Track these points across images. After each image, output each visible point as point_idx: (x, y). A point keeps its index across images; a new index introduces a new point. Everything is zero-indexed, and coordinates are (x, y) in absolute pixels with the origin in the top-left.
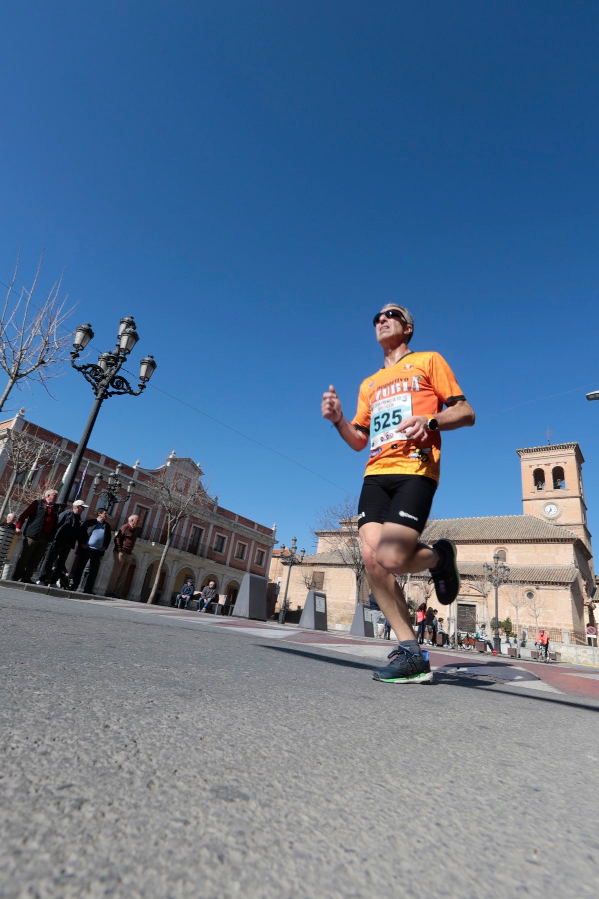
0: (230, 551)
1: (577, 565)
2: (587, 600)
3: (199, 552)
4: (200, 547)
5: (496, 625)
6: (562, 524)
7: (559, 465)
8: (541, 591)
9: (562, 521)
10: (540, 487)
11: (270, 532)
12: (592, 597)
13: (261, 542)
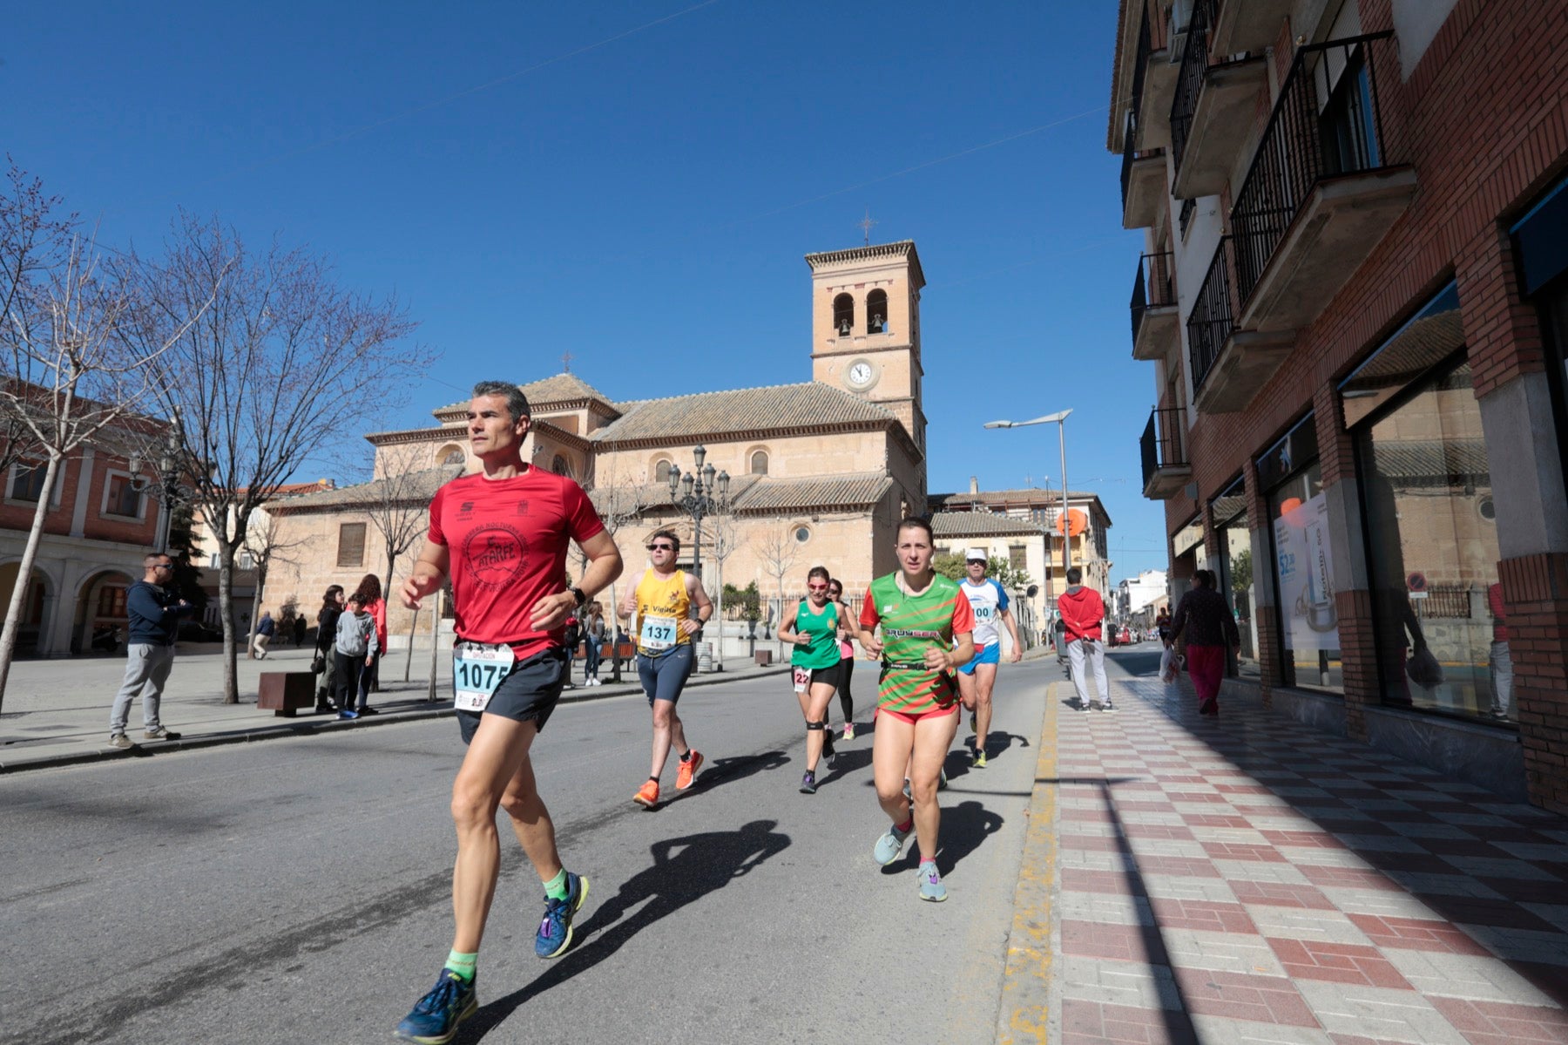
1: (891, 470)
6: (879, 399)
7: (880, 286)
8: (821, 524)
9: (877, 393)
10: (845, 330)
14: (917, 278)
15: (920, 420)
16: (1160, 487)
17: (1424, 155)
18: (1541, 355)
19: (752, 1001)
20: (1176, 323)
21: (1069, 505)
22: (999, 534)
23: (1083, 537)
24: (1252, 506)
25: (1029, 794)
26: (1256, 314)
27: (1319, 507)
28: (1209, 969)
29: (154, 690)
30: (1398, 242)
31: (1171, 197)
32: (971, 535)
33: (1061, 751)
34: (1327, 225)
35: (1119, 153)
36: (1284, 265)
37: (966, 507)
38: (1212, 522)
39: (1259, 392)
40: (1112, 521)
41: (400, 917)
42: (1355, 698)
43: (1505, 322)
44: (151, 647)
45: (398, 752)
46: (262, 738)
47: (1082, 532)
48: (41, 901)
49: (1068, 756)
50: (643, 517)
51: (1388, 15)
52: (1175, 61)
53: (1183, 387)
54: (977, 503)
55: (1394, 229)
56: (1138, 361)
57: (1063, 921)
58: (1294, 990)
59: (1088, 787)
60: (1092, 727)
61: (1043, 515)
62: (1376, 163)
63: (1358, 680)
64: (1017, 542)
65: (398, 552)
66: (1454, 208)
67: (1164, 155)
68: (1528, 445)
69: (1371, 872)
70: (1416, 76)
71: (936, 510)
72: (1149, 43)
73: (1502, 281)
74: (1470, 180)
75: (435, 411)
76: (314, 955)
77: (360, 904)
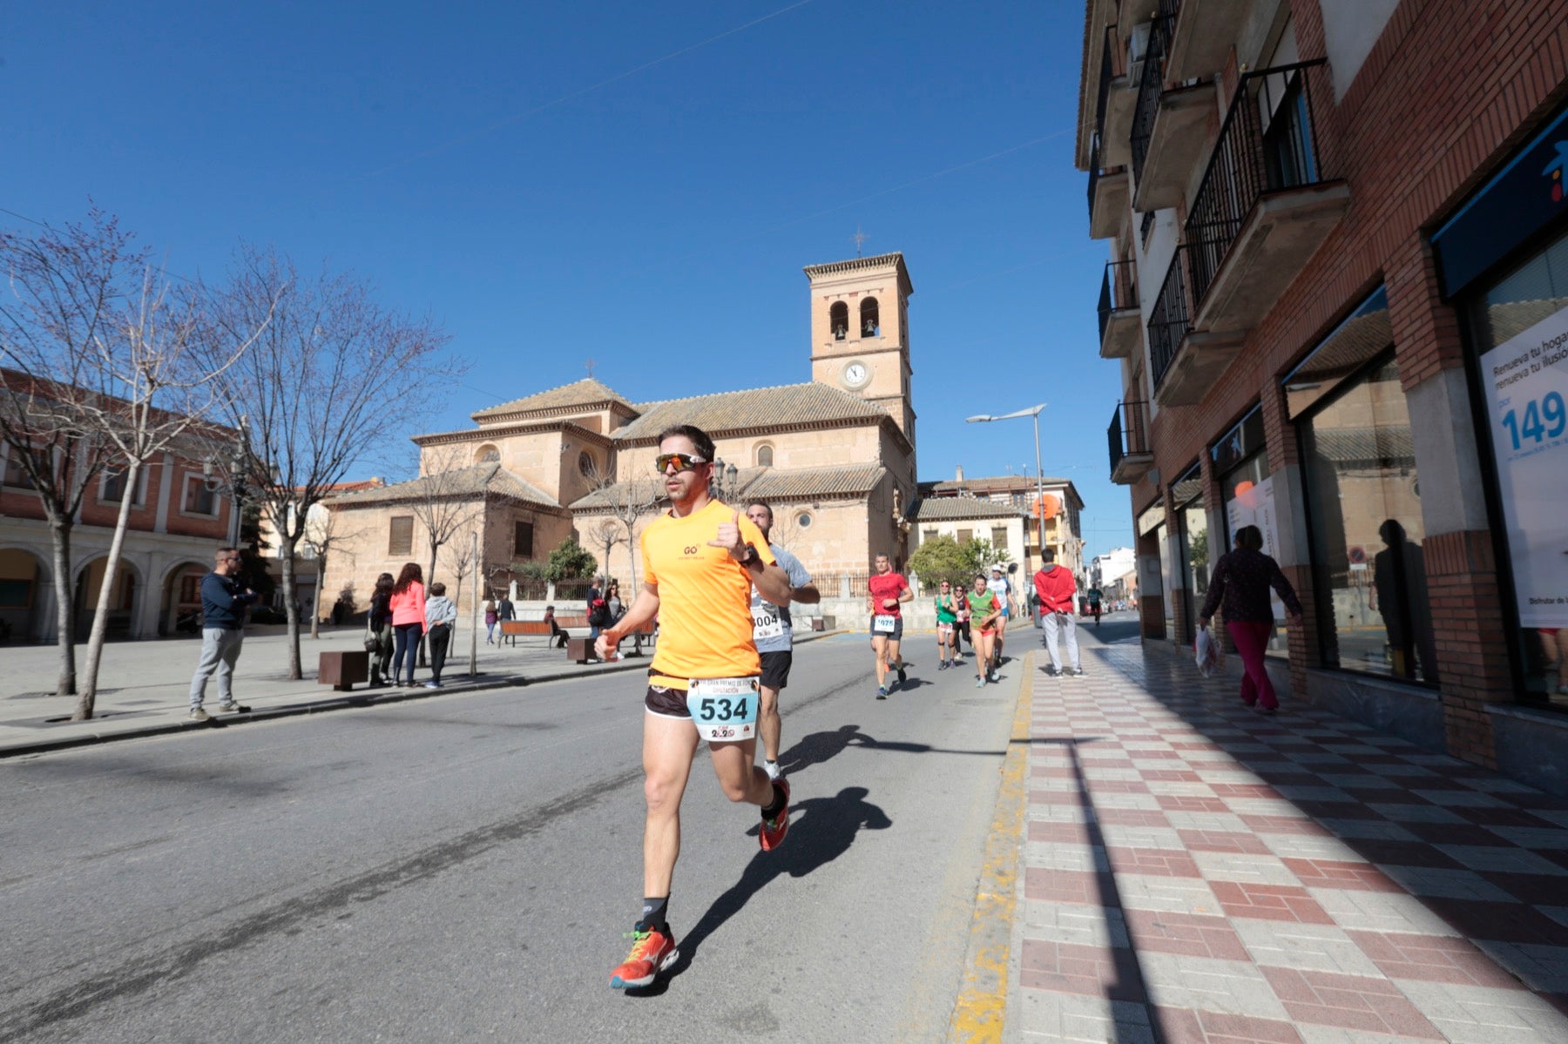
1: (884, 460)
2: (899, 520)
6: (872, 396)
7: (872, 294)
8: (822, 511)
9: (872, 392)
10: (841, 335)
12: (909, 515)
14: (905, 286)
15: (910, 415)
16: (1125, 474)
17: (1355, 171)
18: (1459, 352)
19: (748, 943)
20: (1139, 325)
21: (1044, 490)
22: (983, 517)
23: (1058, 519)
24: (1207, 490)
25: (1004, 753)
26: (1208, 316)
27: (1267, 490)
28: (1156, 910)
29: (227, 669)
30: (1334, 250)
31: (1133, 210)
32: (957, 519)
33: (1035, 713)
34: (1269, 235)
35: (1086, 170)
36: (1232, 273)
37: (952, 493)
38: (1173, 504)
39: (1213, 386)
40: (1085, 503)
41: (438, 870)
42: (1299, 662)
43: (1428, 322)
44: (223, 631)
45: (441, 721)
46: (322, 710)
47: (1058, 514)
48: (128, 857)
49: (1041, 718)
51: (1321, 43)
52: (1134, 86)
53: (1146, 383)
54: (962, 489)
55: (1330, 238)
56: (1105, 359)
57: (1028, 869)
58: (1229, 927)
59: (1057, 746)
60: (1063, 691)
61: (1022, 499)
62: (1314, 179)
63: (1300, 646)
64: (999, 524)
65: (440, 543)
66: (1383, 220)
67: (1126, 171)
68: (1449, 435)
69: (1306, 820)
70: (1347, 99)
71: (925, 497)
72: (1111, 70)
73: (1424, 285)
74: (1396, 194)
75: (474, 414)
76: (362, 904)
77: (403, 859)
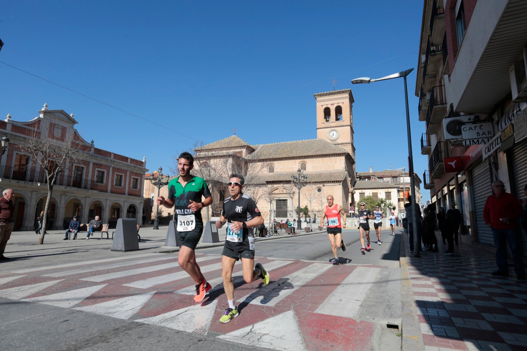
0: (110, 181)
1: (347, 169)
2: (351, 189)
3: (83, 185)
4: (83, 182)
5: (299, 211)
6: (340, 143)
7: (339, 105)
8: (326, 187)
9: (339, 141)
10: (328, 120)
11: (141, 163)
12: (354, 186)
13: (135, 172)
14: (352, 100)
15: (354, 149)
22: (381, 188)
32: (372, 189)
37: (369, 178)
50: (268, 184)
54: (373, 176)
56: (423, 154)
61: (396, 180)
64: (388, 191)
71: (358, 179)
75: (194, 149)
